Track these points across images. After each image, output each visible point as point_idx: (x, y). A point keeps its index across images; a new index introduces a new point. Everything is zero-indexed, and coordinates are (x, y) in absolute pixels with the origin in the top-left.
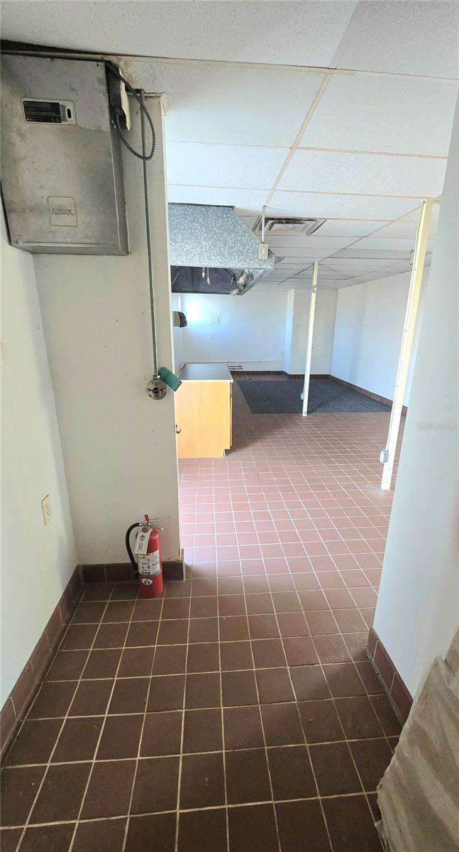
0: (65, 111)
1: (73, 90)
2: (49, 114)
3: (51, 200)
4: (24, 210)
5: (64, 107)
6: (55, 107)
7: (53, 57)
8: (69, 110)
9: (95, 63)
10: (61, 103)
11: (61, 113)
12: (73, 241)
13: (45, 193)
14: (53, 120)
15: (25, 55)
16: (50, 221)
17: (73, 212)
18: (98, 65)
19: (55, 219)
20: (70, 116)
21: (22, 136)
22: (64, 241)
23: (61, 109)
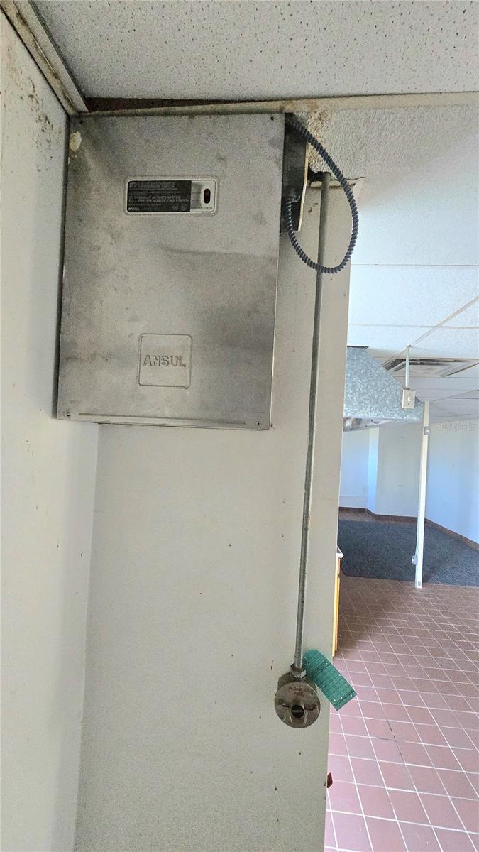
0: (199, 193)
1: (220, 159)
2: (170, 199)
3: (146, 340)
4: (93, 356)
5: (200, 186)
6: (184, 188)
7: (192, 115)
8: (207, 192)
9: (268, 117)
10: (194, 180)
11: (193, 197)
12: (176, 415)
13: (139, 328)
14: (176, 208)
15: (145, 115)
16: (138, 377)
17: (186, 361)
18: (272, 119)
19: (147, 374)
20: (207, 200)
21: (116, 236)
22: (158, 413)
23: (193, 190)
